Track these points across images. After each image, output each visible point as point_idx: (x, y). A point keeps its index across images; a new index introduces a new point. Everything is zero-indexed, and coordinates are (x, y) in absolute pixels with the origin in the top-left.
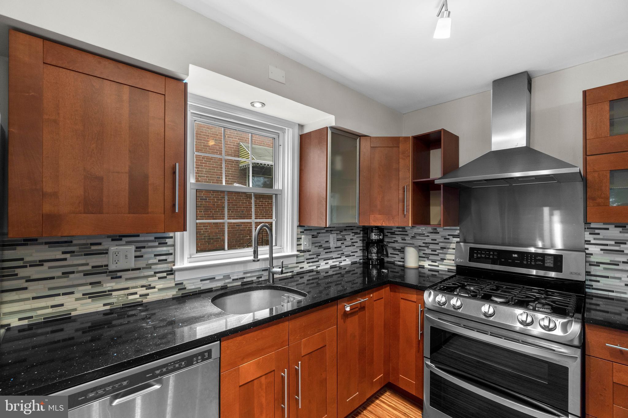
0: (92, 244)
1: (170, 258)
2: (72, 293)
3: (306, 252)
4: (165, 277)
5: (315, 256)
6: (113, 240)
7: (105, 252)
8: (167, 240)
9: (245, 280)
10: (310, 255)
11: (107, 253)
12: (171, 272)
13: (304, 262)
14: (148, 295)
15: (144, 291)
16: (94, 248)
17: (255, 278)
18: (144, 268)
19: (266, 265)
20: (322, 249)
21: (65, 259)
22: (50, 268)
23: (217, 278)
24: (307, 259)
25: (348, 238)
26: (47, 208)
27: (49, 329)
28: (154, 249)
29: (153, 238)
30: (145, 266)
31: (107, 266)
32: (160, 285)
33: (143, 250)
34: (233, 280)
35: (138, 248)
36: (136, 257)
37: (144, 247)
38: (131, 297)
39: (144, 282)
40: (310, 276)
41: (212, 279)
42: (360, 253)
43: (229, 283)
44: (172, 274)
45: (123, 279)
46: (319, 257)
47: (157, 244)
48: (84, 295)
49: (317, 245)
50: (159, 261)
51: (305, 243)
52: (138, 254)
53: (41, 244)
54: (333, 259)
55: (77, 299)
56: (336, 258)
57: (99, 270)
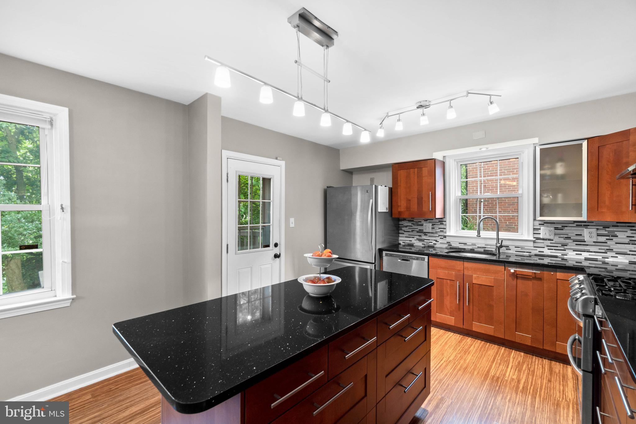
0: (419, 222)
1: (445, 231)
2: (414, 238)
3: (547, 240)
4: (443, 238)
5: (560, 245)
6: (425, 221)
7: (422, 225)
8: (444, 222)
10: (551, 243)
11: (423, 225)
12: (445, 237)
13: (544, 247)
14: (436, 244)
16: (419, 223)
18: (435, 233)
20: (570, 241)
21: (412, 226)
22: (409, 228)
23: (468, 244)
24: (547, 246)
25: (622, 235)
27: (409, 248)
28: (439, 226)
29: (438, 221)
30: (435, 232)
31: (423, 230)
32: (441, 241)
33: (434, 226)
34: (478, 247)
35: (433, 225)
36: (432, 228)
37: (435, 225)
38: (430, 243)
39: (435, 239)
40: (551, 260)
41: (465, 244)
43: (475, 248)
44: (446, 237)
45: (428, 236)
46: (565, 247)
47: (439, 224)
48: (417, 239)
49: (562, 236)
50: (440, 231)
52: (433, 227)
53: (407, 220)
54: (592, 252)
55: (415, 240)
56: (594, 252)
57: (421, 231)
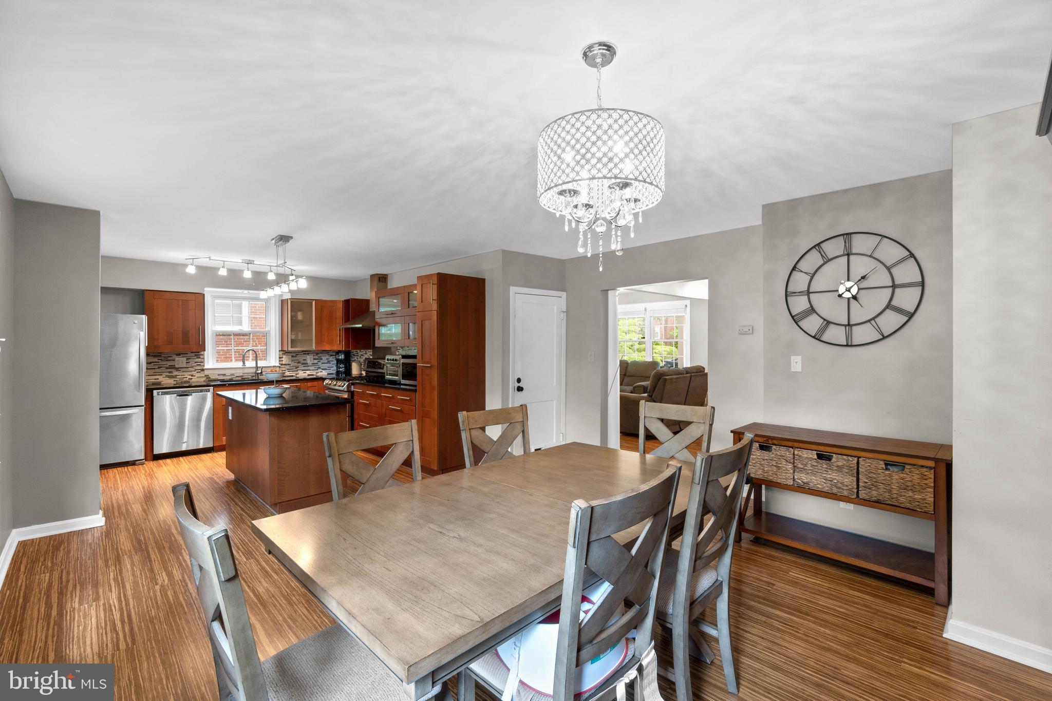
1: (202, 364)
2: (162, 375)
3: (287, 365)
4: (200, 372)
5: (295, 368)
6: (177, 355)
7: (174, 360)
8: (201, 356)
9: (244, 377)
10: (290, 367)
12: (203, 370)
13: (285, 370)
14: (192, 378)
15: (190, 377)
16: (170, 358)
17: (250, 377)
19: (254, 370)
20: (300, 364)
21: (158, 362)
22: (154, 365)
24: (288, 369)
25: (324, 358)
26: (156, 343)
28: (194, 360)
29: (193, 355)
30: (190, 366)
31: (175, 365)
32: (198, 375)
33: (190, 360)
35: (188, 359)
38: (184, 379)
39: (190, 373)
41: (224, 375)
42: (335, 368)
45: (181, 372)
46: (298, 369)
47: (196, 357)
48: (166, 376)
49: (296, 361)
50: (197, 365)
51: (285, 360)
52: (187, 361)
54: (310, 370)
55: (163, 377)
56: (313, 370)
57: (172, 367)
